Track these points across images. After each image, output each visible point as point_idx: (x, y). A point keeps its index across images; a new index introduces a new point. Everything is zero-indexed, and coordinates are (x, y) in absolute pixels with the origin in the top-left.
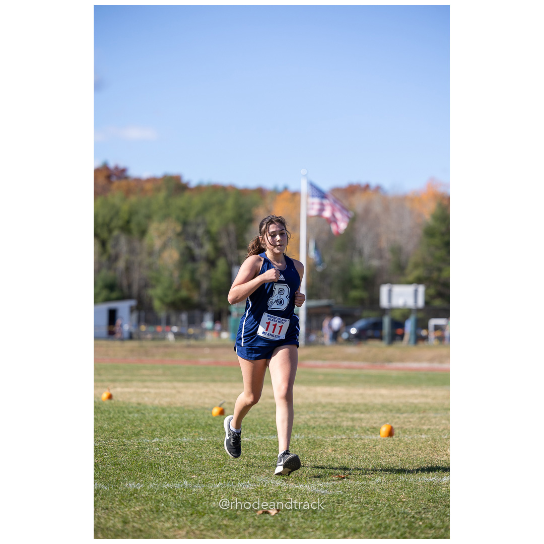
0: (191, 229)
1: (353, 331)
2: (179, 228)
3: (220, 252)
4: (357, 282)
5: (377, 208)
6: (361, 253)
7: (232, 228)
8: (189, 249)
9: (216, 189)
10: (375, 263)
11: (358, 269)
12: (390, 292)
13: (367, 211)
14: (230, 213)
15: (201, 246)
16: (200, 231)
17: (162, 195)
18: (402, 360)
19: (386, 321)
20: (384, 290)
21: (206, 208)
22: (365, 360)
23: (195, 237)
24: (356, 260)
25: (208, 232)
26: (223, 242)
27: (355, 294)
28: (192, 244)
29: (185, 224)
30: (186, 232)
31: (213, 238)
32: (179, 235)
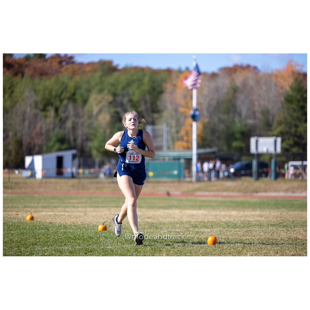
0: (119, 99)
1: (232, 170)
2: (110, 98)
4: (238, 136)
5: (252, 83)
6: (240, 115)
7: (148, 97)
8: (117, 113)
9: (137, 69)
10: (250, 122)
11: (238, 126)
12: (257, 142)
13: (245, 84)
14: (146, 87)
16: (125, 100)
17: (98, 74)
18: (265, 191)
19: (255, 163)
20: (253, 140)
21: (129, 84)
22: (239, 191)
23: (122, 105)
24: (237, 120)
25: (131, 101)
26: (142, 108)
27: (235, 144)
28: (119, 110)
29: (114, 95)
30: (116, 101)
31: (134, 105)
32: (110, 103)
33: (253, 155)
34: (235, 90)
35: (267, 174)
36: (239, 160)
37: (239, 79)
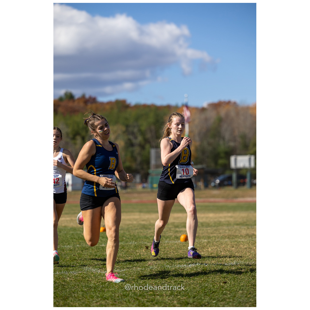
0: (130, 129)
1: (218, 181)
2: (124, 129)
3: (147, 141)
4: (222, 155)
5: (233, 114)
6: (224, 139)
7: (153, 127)
8: (129, 140)
9: (145, 106)
10: (232, 144)
11: (222, 148)
12: (236, 160)
13: (227, 115)
14: (151, 119)
15: (136, 138)
16: (136, 130)
17: (115, 111)
18: (243, 197)
19: (234, 176)
20: (232, 159)
22: (223, 197)
23: (133, 133)
24: (221, 142)
25: (140, 130)
26: (149, 136)
27: (221, 161)
28: (131, 137)
29: (127, 126)
30: (128, 131)
31: (143, 133)
32: (124, 132)
33: (232, 170)
34: (220, 120)
35: (244, 184)
36: (223, 173)
37: (223, 112)
